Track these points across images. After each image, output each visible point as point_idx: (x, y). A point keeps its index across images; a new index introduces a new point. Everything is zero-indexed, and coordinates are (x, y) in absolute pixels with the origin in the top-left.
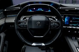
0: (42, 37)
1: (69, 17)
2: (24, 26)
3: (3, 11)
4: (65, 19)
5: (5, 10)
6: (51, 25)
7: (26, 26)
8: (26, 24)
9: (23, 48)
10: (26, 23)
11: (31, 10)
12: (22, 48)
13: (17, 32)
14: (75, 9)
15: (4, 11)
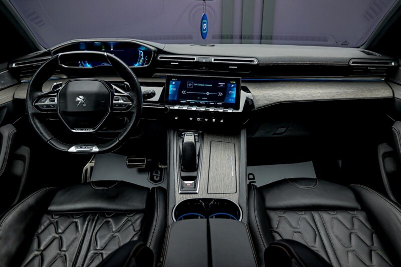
0: (92, 131)
1: (180, 82)
2: (50, 107)
3: (8, 68)
4: (171, 86)
5: (14, 65)
6: (114, 102)
7: (54, 105)
8: (54, 101)
9: (86, 170)
10: (56, 99)
11: (87, 64)
12: (84, 169)
13: (32, 122)
14: (194, 59)
15: (10, 67)
